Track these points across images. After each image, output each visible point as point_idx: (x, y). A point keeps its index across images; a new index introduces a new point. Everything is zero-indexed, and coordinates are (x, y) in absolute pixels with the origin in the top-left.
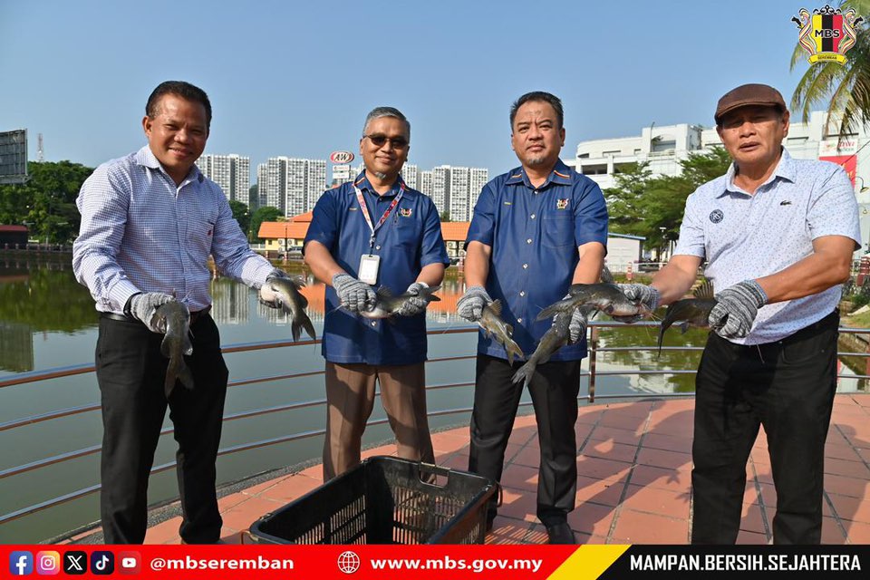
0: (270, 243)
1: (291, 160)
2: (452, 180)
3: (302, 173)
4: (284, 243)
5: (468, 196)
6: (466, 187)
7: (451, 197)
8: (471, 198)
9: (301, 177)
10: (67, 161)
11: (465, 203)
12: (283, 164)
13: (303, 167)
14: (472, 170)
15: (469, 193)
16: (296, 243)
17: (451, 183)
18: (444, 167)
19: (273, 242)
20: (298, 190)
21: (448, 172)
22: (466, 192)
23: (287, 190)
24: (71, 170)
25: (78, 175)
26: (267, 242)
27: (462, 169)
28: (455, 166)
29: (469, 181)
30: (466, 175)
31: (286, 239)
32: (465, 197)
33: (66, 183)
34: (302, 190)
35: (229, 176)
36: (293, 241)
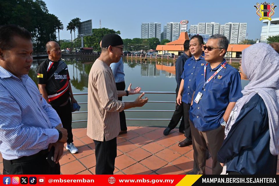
0: (160, 52)
1: (174, 23)
2: (232, 28)
3: (178, 27)
4: (164, 52)
5: (238, 33)
6: (237, 30)
7: (232, 34)
8: (239, 34)
9: (178, 29)
10: (104, 28)
11: (237, 36)
12: (172, 24)
13: (178, 25)
14: (240, 24)
15: (238, 32)
16: (168, 52)
17: (232, 29)
18: (229, 23)
19: (161, 51)
20: (177, 33)
21: (231, 25)
22: (237, 32)
23: (173, 33)
24: (105, 30)
25: (107, 32)
26: (159, 52)
27: (236, 23)
28: (233, 23)
29: (239, 28)
30: (238, 26)
31: (165, 51)
32: (237, 34)
33: (104, 34)
34: (178, 33)
35: (154, 30)
36: (167, 51)
